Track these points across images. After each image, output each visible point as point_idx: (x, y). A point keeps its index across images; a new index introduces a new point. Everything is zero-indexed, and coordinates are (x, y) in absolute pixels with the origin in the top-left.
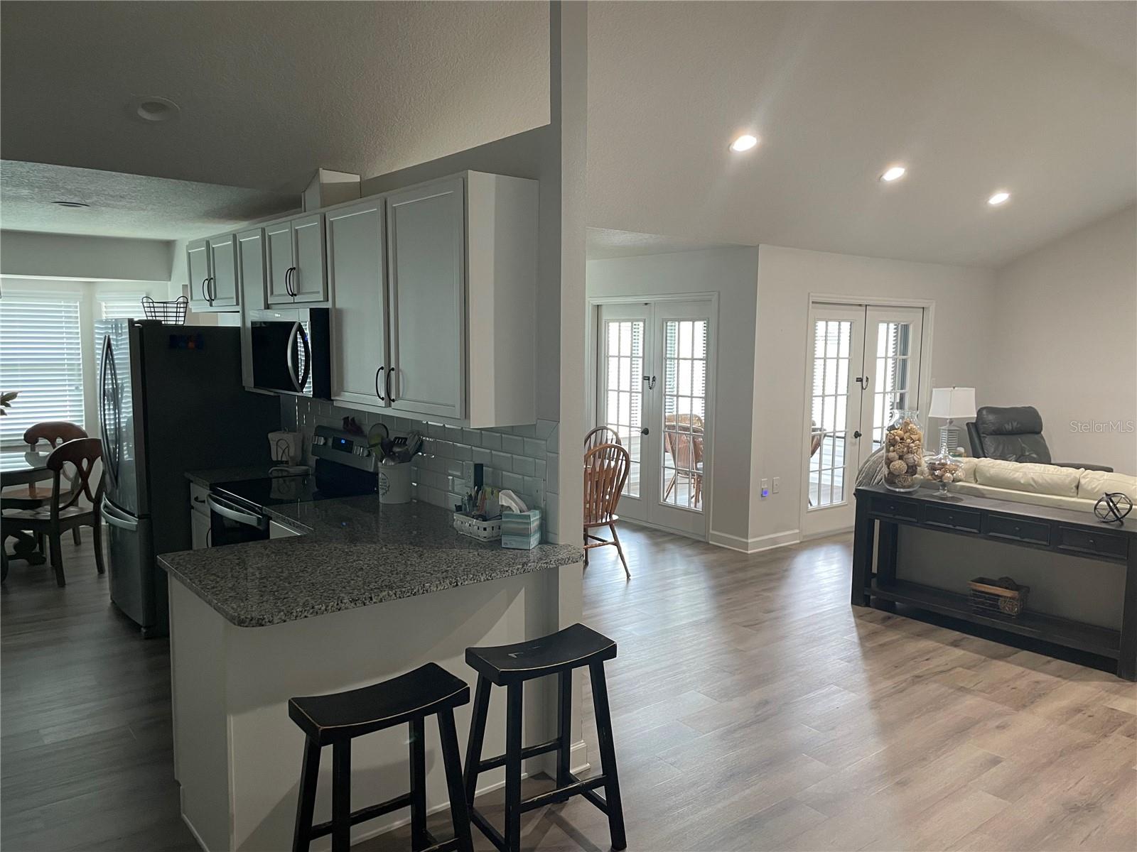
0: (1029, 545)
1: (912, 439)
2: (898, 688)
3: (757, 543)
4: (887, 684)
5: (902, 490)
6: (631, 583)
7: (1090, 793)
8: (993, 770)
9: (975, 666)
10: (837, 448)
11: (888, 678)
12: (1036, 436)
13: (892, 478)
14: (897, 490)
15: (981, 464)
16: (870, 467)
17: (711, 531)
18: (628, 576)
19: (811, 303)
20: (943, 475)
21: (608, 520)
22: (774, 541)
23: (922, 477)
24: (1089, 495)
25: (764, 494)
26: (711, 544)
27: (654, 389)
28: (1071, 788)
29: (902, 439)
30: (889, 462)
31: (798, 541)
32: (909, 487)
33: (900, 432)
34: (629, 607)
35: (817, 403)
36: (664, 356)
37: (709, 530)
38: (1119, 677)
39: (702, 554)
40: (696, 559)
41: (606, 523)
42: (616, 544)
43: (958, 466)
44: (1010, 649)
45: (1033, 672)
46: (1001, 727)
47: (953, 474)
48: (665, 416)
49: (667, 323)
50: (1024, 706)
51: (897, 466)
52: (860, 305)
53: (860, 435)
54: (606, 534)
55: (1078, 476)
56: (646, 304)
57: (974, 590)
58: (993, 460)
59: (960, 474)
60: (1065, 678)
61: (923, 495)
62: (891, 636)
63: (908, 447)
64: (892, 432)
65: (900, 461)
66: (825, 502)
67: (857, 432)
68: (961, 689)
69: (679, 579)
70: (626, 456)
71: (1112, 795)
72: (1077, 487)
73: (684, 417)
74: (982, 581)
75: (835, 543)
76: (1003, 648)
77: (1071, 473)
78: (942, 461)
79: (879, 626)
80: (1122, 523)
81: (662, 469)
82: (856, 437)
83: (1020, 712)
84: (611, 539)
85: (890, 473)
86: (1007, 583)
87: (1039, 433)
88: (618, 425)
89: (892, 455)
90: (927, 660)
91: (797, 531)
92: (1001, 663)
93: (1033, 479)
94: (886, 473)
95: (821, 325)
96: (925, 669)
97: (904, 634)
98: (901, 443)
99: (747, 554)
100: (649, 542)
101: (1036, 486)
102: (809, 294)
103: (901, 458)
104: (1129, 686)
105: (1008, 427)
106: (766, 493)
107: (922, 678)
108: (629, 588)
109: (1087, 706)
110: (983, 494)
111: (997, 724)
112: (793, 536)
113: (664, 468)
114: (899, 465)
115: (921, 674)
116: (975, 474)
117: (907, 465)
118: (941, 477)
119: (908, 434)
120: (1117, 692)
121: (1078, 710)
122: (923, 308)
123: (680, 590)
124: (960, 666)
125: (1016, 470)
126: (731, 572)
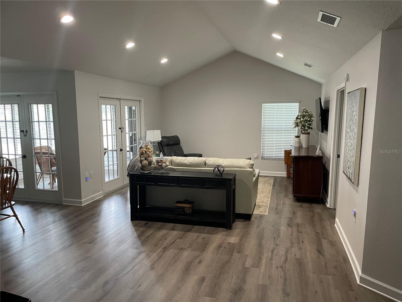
0: (194, 187)
1: (149, 152)
2: (159, 255)
3: (86, 200)
4: (154, 256)
5: (147, 172)
6: (26, 233)
7: (238, 283)
8: (204, 284)
9: (182, 237)
10: (114, 155)
11: (155, 252)
12: (179, 145)
13: (143, 168)
14: (145, 172)
15: (173, 159)
16: (133, 164)
17: (64, 199)
18: (23, 230)
19: (99, 97)
20: (162, 165)
21: (9, 205)
22: (93, 198)
23: (154, 166)
24: (210, 166)
25: (86, 179)
26: (64, 205)
27: (27, 136)
28: (231, 283)
29: (146, 152)
30: (141, 161)
31: (103, 196)
32: (149, 171)
33: (144, 149)
34: (26, 248)
35: (105, 138)
36: (31, 120)
37: (62, 199)
38: (226, 229)
39: (61, 210)
40: (58, 214)
41: (8, 207)
42: (15, 215)
43: (166, 160)
44: (191, 226)
45: (201, 234)
46: (200, 262)
47: (165, 164)
48: (34, 147)
49: (31, 105)
50: (204, 250)
51: (145, 163)
52: (118, 99)
53: (122, 150)
54: (9, 211)
55: (205, 160)
56: (18, 96)
57: (176, 207)
58: (177, 157)
59: (167, 163)
60: (211, 234)
61: (154, 173)
62: (149, 232)
63: (148, 155)
64: (141, 149)
65: (146, 161)
66: (111, 178)
67: (121, 149)
68: (181, 249)
69: (51, 226)
70: (16, 171)
71: (244, 281)
72: (205, 164)
73: (44, 147)
74: (178, 202)
75: (118, 194)
76: (189, 227)
77: (203, 159)
78: (161, 159)
79: (144, 228)
80: (222, 175)
81: (35, 174)
82: (121, 151)
83: (203, 253)
84: (11, 213)
85: (142, 166)
86: (186, 202)
87: (180, 144)
88: (8, 154)
89: (142, 158)
90: (166, 239)
91: (102, 192)
92: (190, 233)
93: (191, 162)
94: (141, 166)
95: (103, 107)
96: (166, 244)
97: (154, 229)
98: (145, 153)
99: (82, 206)
100: (32, 209)
101: (192, 165)
102: (98, 93)
103: (146, 159)
104: (230, 232)
105: (171, 143)
106: (88, 178)
107: (166, 248)
108: (25, 236)
109: (222, 244)
110: (175, 170)
111: (198, 261)
112: (100, 195)
113: (36, 173)
114: (145, 162)
115: (165, 247)
116: (171, 162)
117: (148, 162)
118: (161, 166)
119: (148, 150)
120: (228, 235)
121: (220, 247)
122: (140, 101)
123: (52, 232)
124: (178, 239)
125: (185, 160)
126: (76, 217)
